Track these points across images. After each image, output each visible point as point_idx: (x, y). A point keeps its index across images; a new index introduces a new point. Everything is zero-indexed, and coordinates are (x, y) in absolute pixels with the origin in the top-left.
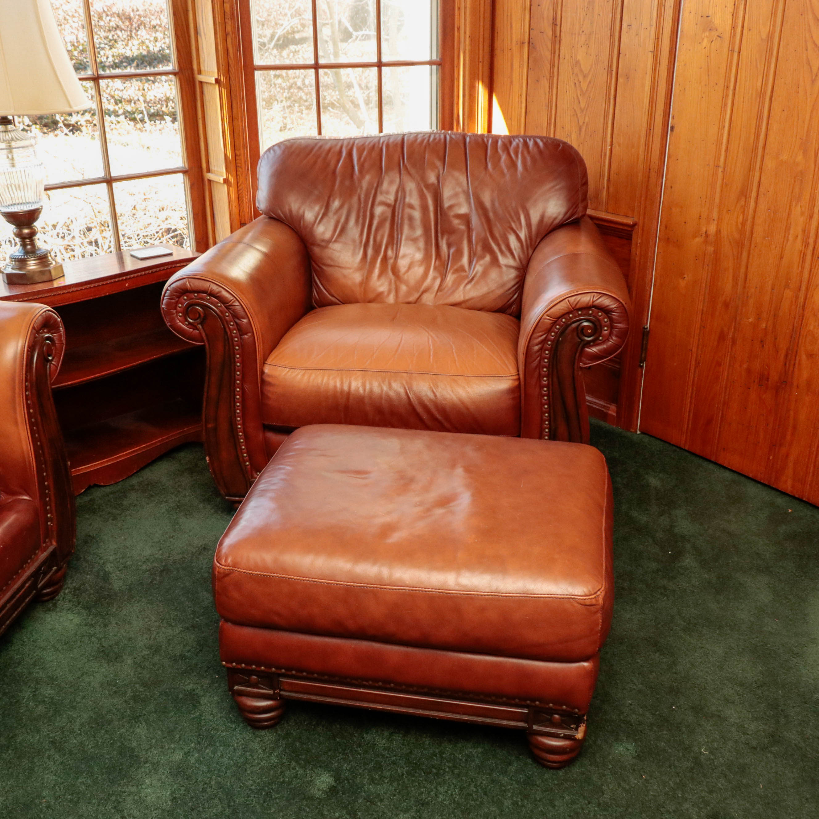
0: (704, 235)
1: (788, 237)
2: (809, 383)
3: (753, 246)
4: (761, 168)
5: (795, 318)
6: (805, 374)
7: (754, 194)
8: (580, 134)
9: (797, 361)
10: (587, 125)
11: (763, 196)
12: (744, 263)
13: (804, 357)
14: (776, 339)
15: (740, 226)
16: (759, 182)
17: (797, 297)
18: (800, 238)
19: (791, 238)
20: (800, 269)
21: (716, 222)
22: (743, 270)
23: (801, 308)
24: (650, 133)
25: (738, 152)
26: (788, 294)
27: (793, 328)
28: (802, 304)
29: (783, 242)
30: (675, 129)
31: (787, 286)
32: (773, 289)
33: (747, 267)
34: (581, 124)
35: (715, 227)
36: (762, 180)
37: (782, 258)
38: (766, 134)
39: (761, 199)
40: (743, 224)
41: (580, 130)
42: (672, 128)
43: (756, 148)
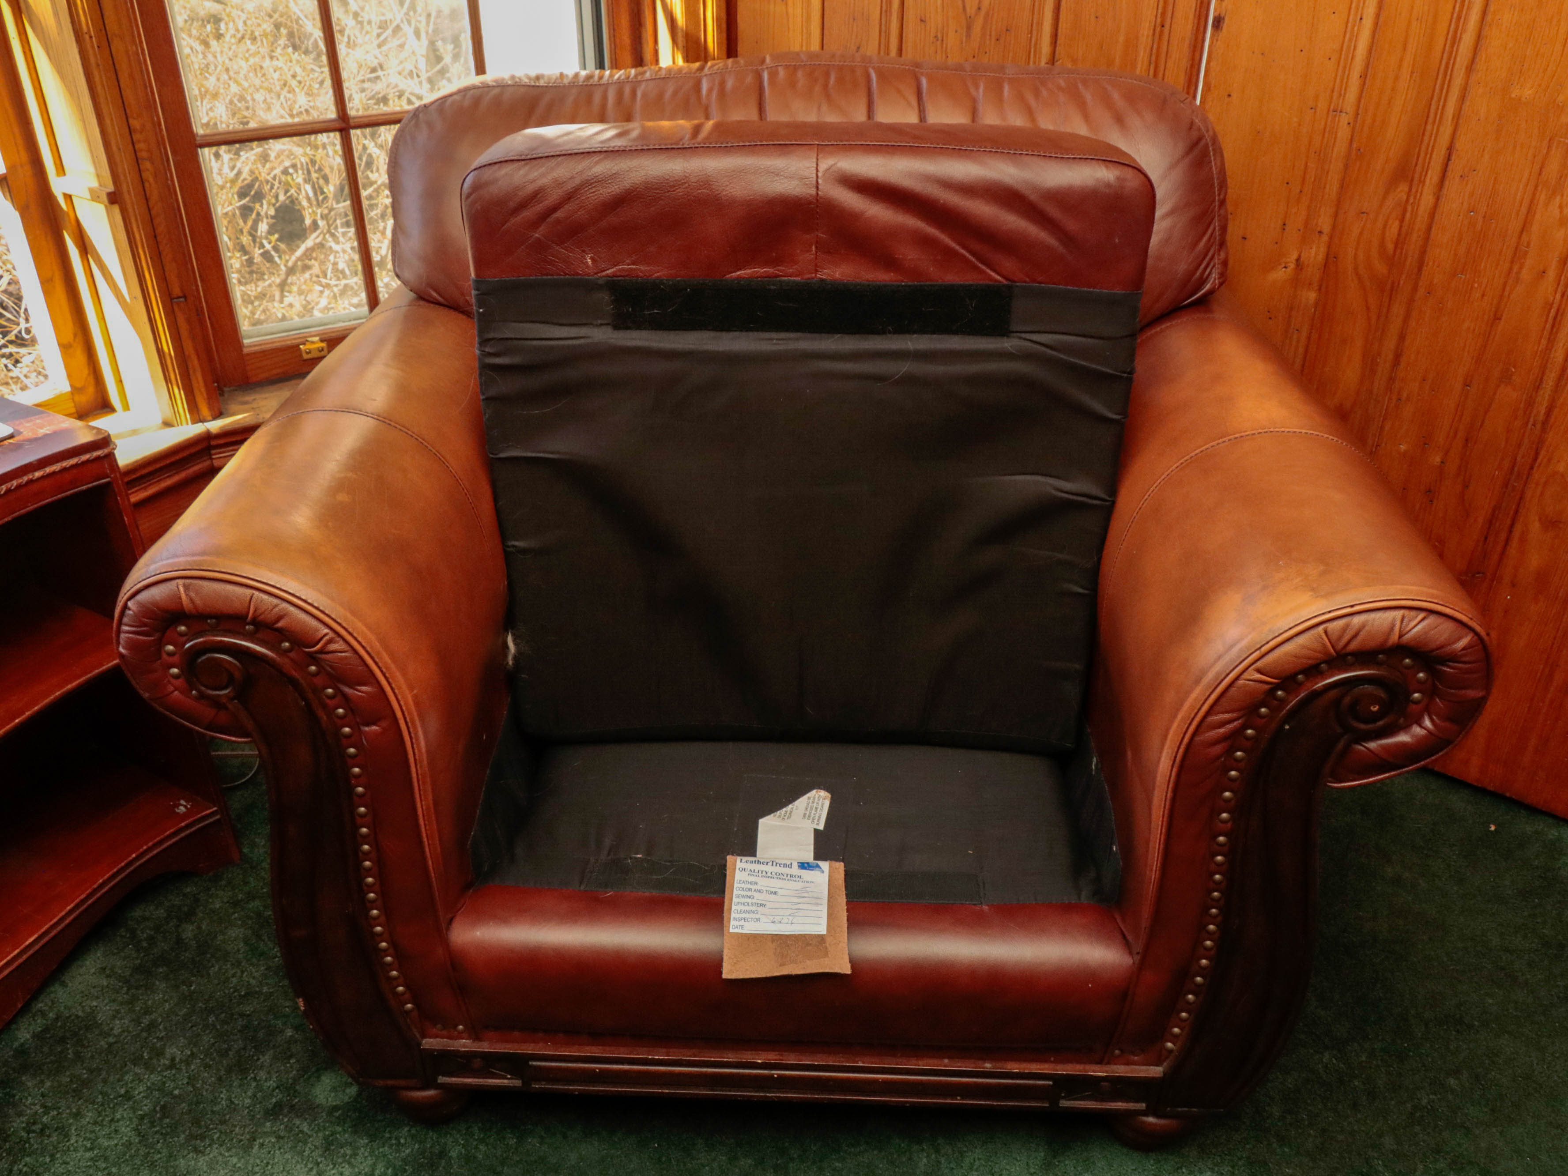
0: (1292, 266)
1: (1518, 273)
2: (1542, 579)
3: (1421, 292)
4: (1457, 116)
5: (1519, 446)
6: (1534, 561)
7: (1432, 177)
8: (968, 35)
9: (1516, 534)
10: (987, 14)
11: (1457, 179)
12: (1394, 329)
13: (1535, 526)
14: (1466, 486)
15: (1390, 246)
16: (1450, 149)
17: (1530, 403)
18: (1551, 274)
19: (1525, 274)
20: (1544, 342)
21: (1325, 238)
22: (1390, 344)
23: (1539, 426)
24: (1161, 33)
25: (1397, 78)
26: (1508, 395)
27: (1513, 467)
28: (1541, 417)
29: (1505, 284)
30: (1225, 26)
31: (1506, 377)
32: (1467, 384)
33: (1402, 337)
34: (971, 10)
35: (1323, 250)
36: (1458, 145)
37: (1497, 318)
38: (1479, 37)
39: (1453, 185)
40: (1400, 242)
41: (969, 28)
42: (1218, 22)
43: (1448, 69)
